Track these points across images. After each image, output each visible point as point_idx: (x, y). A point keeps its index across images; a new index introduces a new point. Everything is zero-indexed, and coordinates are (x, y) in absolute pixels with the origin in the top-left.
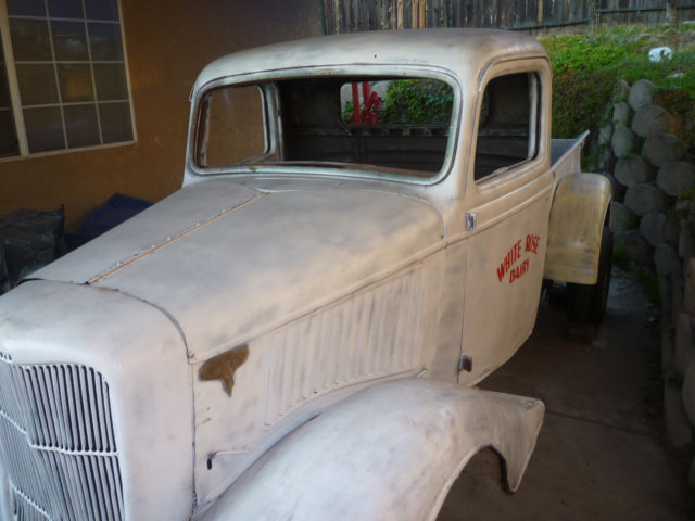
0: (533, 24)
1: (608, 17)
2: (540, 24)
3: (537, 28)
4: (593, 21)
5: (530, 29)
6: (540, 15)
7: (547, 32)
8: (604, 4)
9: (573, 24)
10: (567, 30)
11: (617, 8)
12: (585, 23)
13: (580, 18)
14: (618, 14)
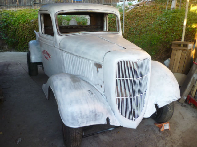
0: (16, 5)
1: (36, 5)
2: (18, 5)
3: (18, 6)
4: (33, 6)
5: (16, 6)
6: (18, 2)
7: (21, 8)
8: (35, 1)
9: (28, 6)
10: (26, 7)
11: (38, 3)
12: (31, 6)
13: (29, 4)
14: (39, 4)
